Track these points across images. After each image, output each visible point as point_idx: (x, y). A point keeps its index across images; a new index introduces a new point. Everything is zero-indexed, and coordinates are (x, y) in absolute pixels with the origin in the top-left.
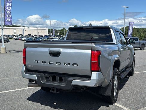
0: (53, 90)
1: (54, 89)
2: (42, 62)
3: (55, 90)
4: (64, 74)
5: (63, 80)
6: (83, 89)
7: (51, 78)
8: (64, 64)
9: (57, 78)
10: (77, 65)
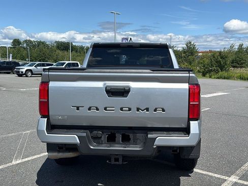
0: (117, 160)
1: (116, 157)
2: (90, 109)
3: (121, 160)
4: (130, 128)
5: (132, 139)
6: (176, 151)
7: (104, 137)
8: (138, 109)
9: (119, 137)
10: (163, 110)
